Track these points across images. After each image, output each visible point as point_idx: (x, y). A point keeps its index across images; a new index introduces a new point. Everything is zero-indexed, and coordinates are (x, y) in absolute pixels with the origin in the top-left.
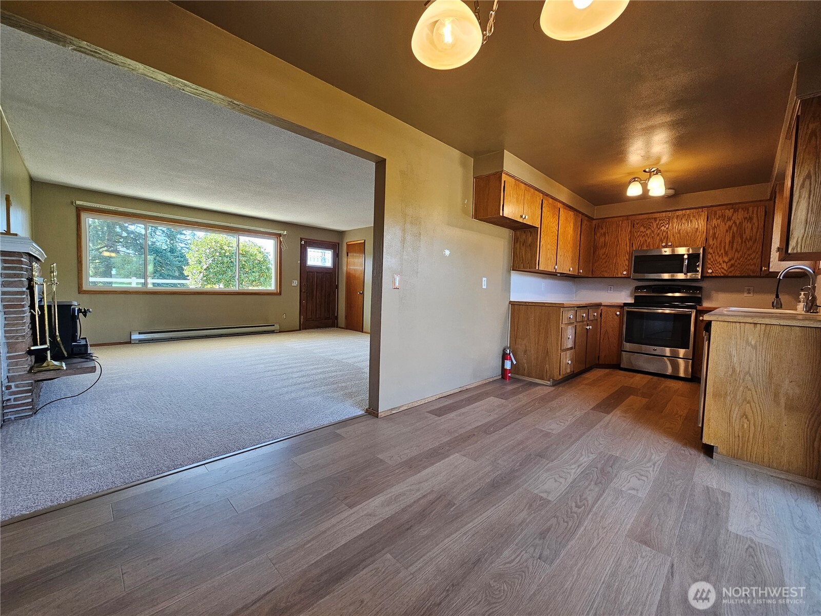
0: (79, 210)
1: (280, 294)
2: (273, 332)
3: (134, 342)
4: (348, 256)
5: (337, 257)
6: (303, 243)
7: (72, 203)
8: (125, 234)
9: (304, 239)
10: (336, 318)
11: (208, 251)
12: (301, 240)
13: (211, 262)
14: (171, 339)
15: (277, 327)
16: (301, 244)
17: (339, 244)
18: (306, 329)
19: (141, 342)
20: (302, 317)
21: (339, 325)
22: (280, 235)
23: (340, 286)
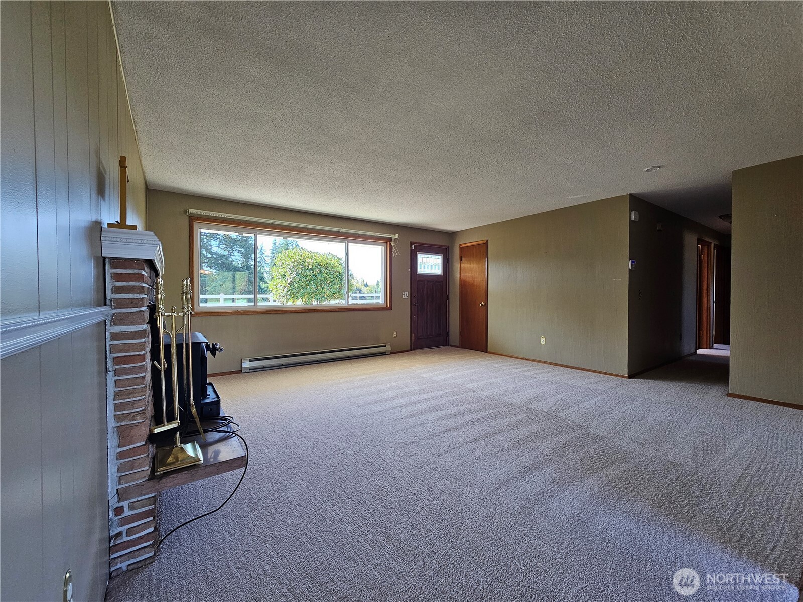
0: (192, 219)
1: (391, 308)
2: (383, 354)
3: (245, 371)
4: (461, 260)
5: (447, 264)
6: (413, 247)
7: (185, 212)
8: (209, 256)
9: (415, 243)
10: (448, 334)
11: (291, 265)
12: (411, 244)
13: (294, 276)
14: (282, 365)
15: (388, 348)
16: (411, 249)
17: (448, 247)
18: (417, 349)
19: (253, 370)
20: (413, 334)
21: (451, 343)
22: (390, 240)
23: (451, 296)
